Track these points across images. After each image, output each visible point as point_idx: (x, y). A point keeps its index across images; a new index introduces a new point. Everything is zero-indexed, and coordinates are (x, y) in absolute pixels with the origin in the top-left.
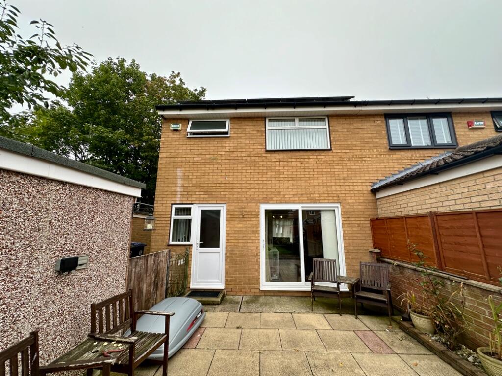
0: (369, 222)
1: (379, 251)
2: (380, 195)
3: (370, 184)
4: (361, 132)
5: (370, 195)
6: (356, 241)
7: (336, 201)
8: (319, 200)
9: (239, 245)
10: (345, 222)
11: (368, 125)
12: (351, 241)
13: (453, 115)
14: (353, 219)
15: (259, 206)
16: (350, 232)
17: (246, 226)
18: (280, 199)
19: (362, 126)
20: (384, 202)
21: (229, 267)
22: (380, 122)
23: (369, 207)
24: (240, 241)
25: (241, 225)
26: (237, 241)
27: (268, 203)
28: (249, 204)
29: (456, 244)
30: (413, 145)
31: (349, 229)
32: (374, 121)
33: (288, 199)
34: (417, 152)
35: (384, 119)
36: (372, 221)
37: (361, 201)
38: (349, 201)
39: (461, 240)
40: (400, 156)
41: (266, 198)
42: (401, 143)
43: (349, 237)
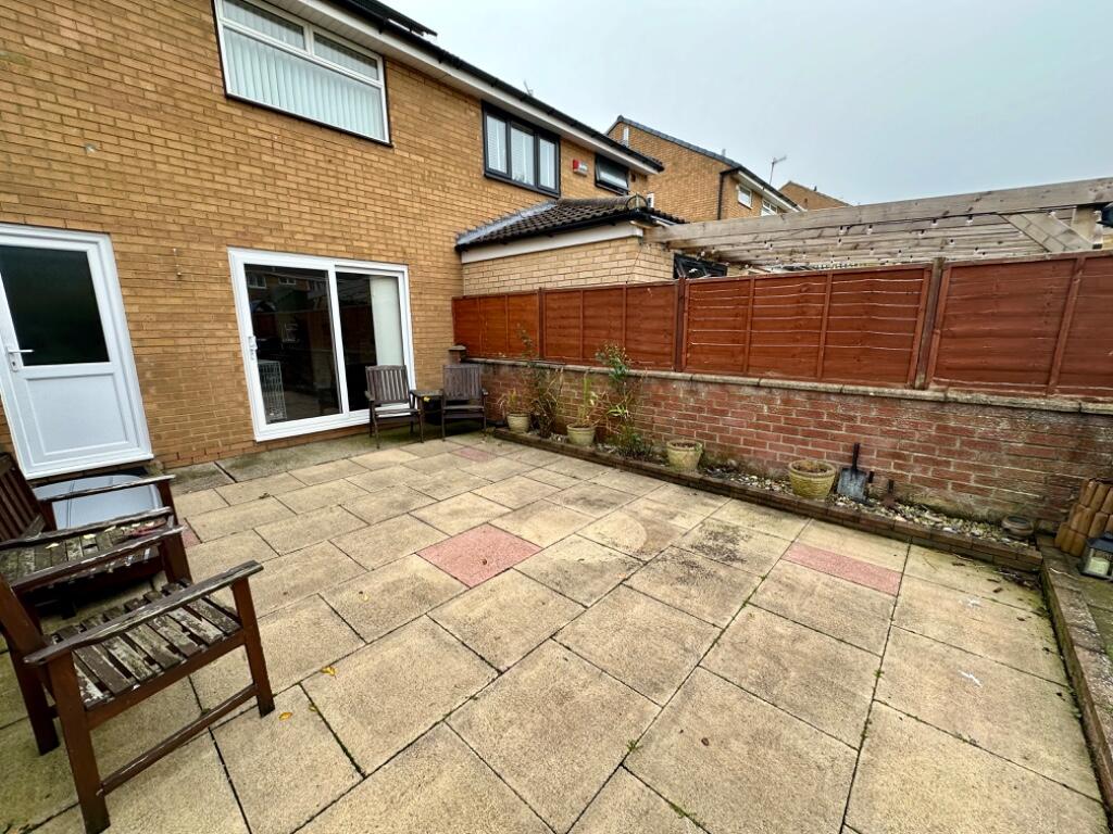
0: (449, 303)
1: (464, 348)
2: (468, 258)
3: (454, 235)
4: (445, 126)
5: (454, 256)
6: (431, 335)
7: (401, 261)
8: (370, 255)
9: (180, 350)
10: (416, 302)
11: (456, 113)
12: (423, 335)
13: (562, 142)
14: (427, 297)
15: (227, 254)
16: (422, 319)
17: (193, 302)
18: (282, 241)
19: (446, 111)
20: (475, 270)
21: (159, 405)
22: (474, 113)
23: (452, 277)
24: (181, 342)
25: (177, 301)
26: (171, 342)
27: (251, 248)
28: (194, 246)
29: (560, 327)
30: (513, 178)
31: (420, 313)
32: (466, 109)
33: (303, 243)
34: (518, 191)
35: (480, 111)
36: (455, 300)
37: (441, 265)
38: (422, 263)
39: (565, 322)
40: (496, 192)
41: (244, 234)
42: (499, 170)
43: (421, 328)
